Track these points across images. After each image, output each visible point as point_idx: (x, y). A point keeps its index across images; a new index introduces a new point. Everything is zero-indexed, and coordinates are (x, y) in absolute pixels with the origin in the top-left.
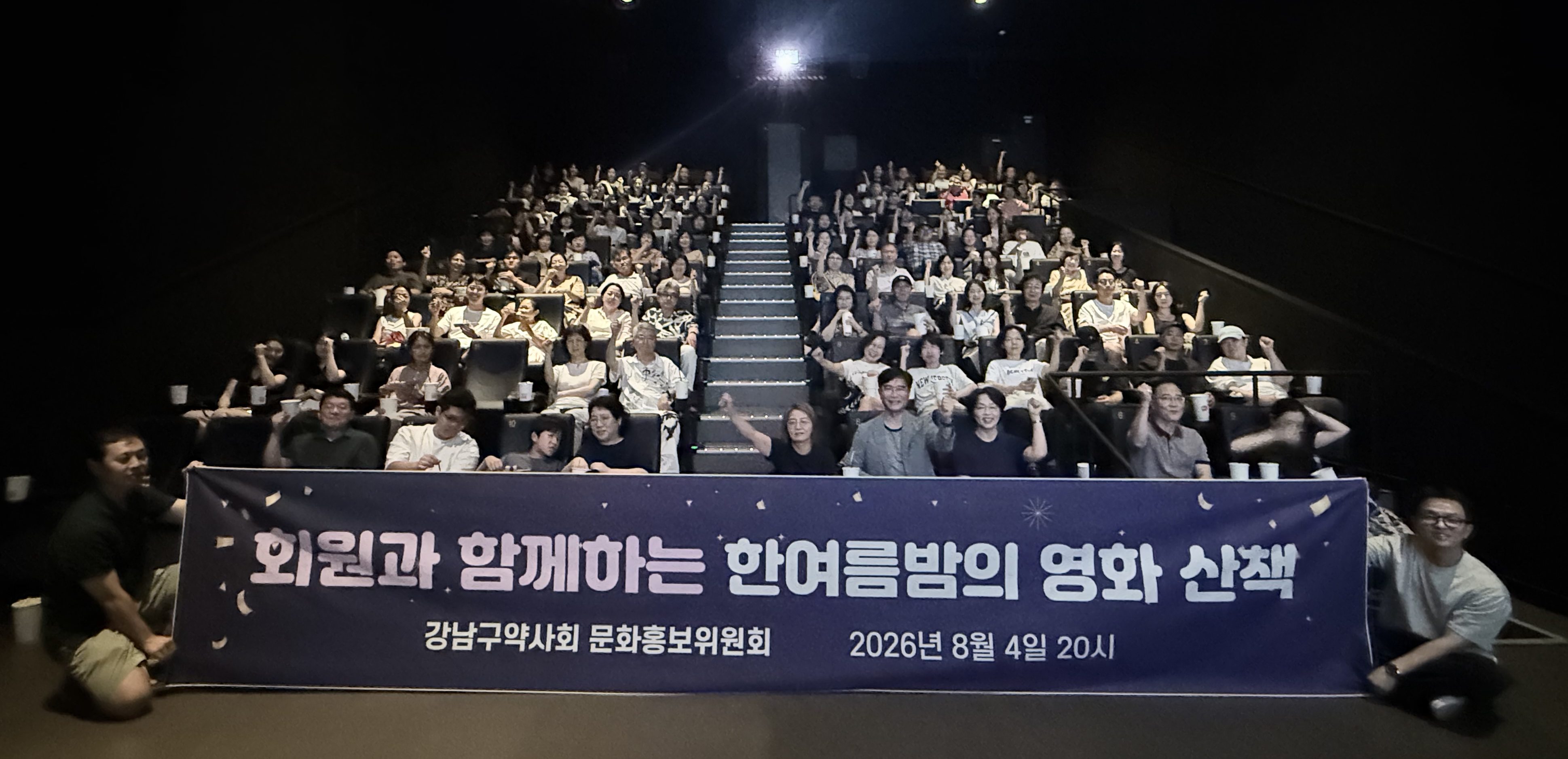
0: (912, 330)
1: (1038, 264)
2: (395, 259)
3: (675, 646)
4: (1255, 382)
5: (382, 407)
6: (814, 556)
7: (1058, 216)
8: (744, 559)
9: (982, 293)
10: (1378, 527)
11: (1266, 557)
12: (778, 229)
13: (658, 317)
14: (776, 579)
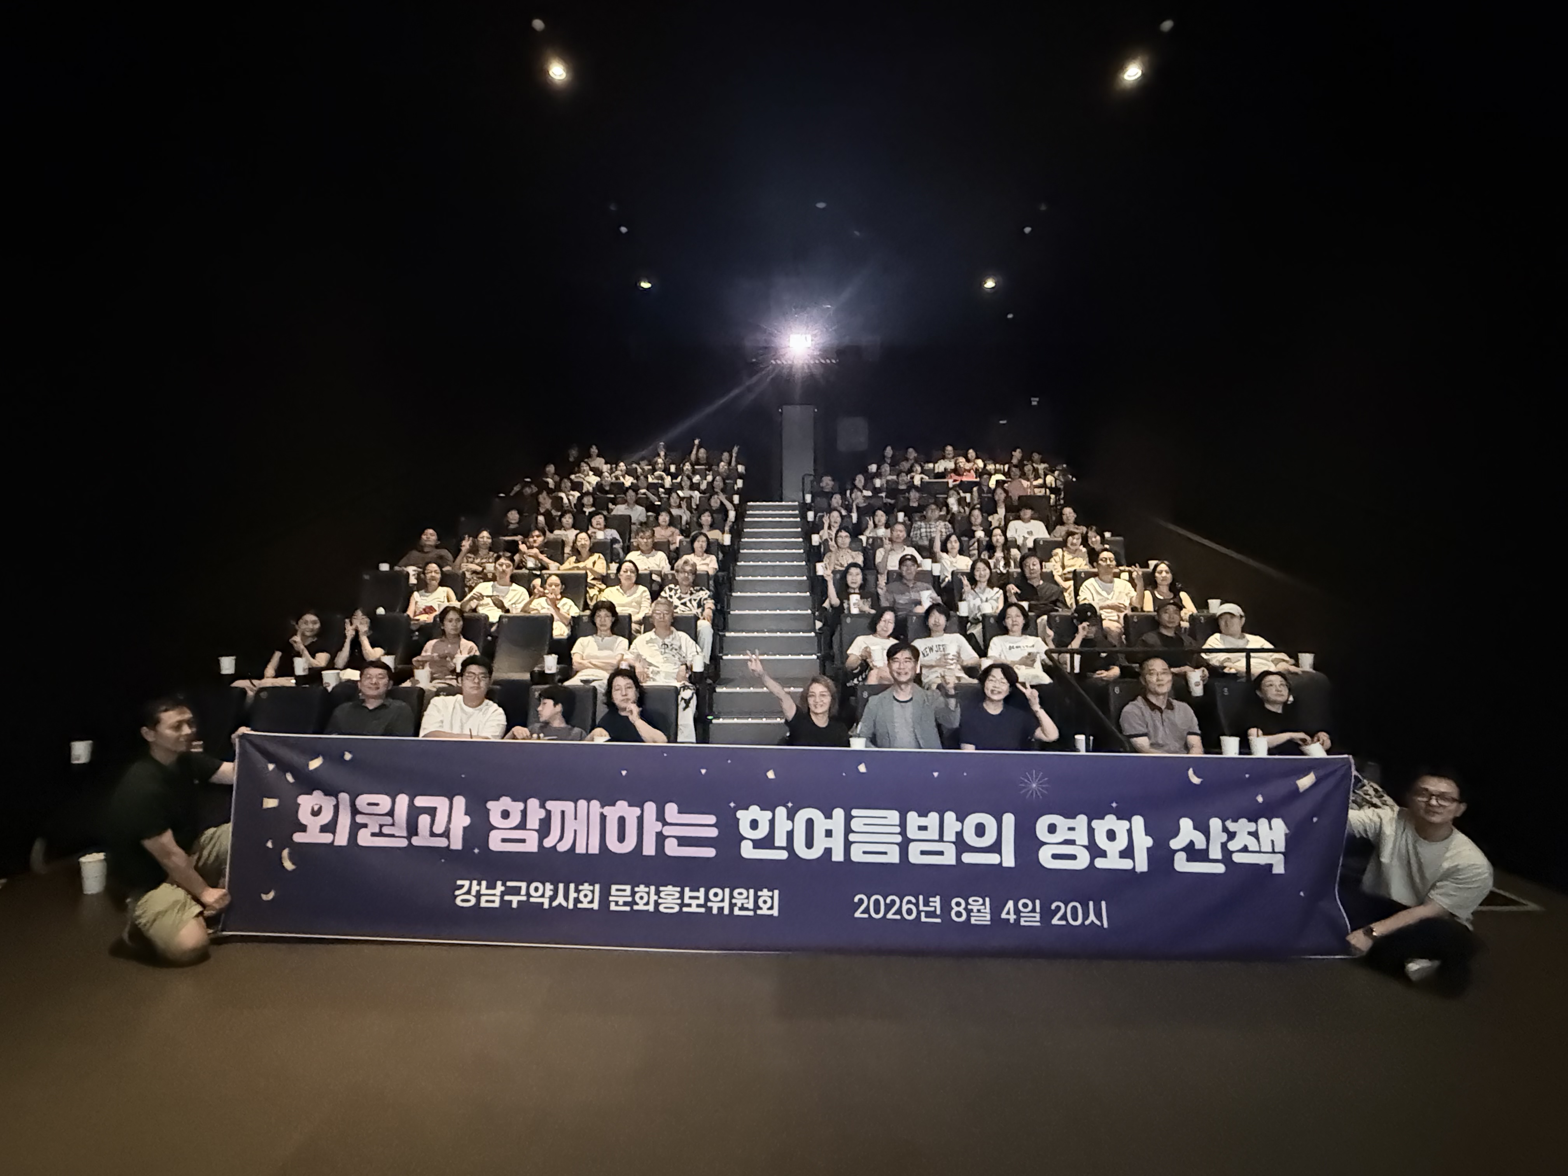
0: (919, 607)
1: (1041, 543)
2: (430, 536)
3: (689, 905)
4: (1248, 658)
5: (416, 678)
6: (821, 823)
7: (1062, 496)
8: (754, 824)
9: (988, 571)
10: (1364, 799)
11: (1253, 829)
12: (793, 508)
13: (675, 594)
14: (784, 844)
